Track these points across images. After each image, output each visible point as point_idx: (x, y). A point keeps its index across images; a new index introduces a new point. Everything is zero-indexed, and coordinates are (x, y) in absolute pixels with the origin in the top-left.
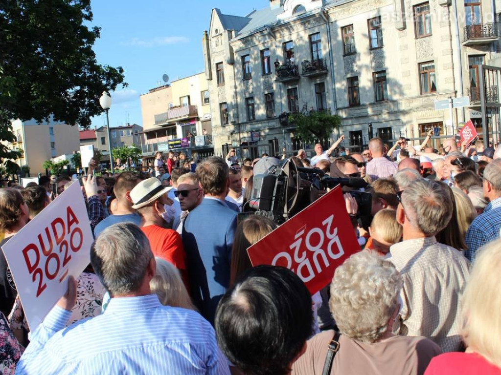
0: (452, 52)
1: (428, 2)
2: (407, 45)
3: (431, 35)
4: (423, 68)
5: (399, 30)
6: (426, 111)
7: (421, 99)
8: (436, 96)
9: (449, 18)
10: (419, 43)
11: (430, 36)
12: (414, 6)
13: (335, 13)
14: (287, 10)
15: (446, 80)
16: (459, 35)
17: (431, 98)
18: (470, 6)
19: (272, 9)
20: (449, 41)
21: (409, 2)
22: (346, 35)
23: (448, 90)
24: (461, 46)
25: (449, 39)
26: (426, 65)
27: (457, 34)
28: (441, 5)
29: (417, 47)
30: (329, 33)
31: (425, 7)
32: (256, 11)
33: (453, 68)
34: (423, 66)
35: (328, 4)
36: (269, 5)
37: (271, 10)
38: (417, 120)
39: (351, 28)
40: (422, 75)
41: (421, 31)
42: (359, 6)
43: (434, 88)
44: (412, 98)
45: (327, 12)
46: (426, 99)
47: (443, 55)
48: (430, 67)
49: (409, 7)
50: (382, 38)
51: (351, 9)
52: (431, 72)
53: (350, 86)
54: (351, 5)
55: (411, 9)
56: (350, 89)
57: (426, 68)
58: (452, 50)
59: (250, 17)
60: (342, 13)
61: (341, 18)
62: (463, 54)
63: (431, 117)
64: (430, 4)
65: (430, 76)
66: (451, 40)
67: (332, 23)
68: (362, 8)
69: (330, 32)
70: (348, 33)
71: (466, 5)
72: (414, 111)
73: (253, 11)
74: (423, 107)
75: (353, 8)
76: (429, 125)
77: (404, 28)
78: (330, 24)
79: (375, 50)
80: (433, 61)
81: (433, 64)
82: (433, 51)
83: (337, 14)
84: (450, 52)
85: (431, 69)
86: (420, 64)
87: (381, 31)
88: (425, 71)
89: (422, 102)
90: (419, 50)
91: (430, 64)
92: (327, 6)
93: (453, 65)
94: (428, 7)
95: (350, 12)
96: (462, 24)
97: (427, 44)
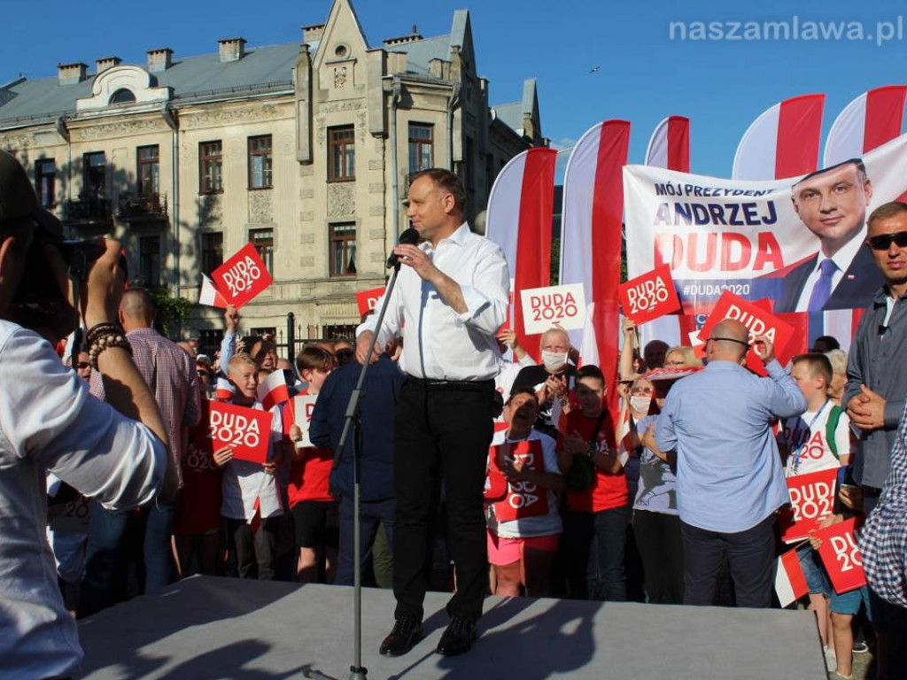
0: (385, 212)
1: (352, 126)
2: (312, 190)
3: (354, 180)
4: (337, 232)
5: (302, 163)
6: (337, 306)
7: (330, 283)
8: (355, 282)
9: (384, 156)
10: (332, 190)
11: (351, 181)
12: (329, 128)
13: (191, 115)
14: (98, 95)
15: (374, 257)
16: (397, 186)
17: (347, 283)
18: (416, 142)
19: (61, 84)
20: (382, 195)
21: (322, 120)
22: (207, 158)
23: (376, 273)
24: (400, 204)
25: (383, 190)
26: (342, 228)
27: (395, 184)
28: (374, 134)
29: (330, 197)
30: (175, 149)
31: (347, 133)
32: (24, 79)
33: (385, 239)
34: (336, 229)
35: (178, 97)
36: (57, 74)
37: (59, 86)
38: (321, 318)
39: (217, 148)
40: (334, 244)
41: (337, 170)
42: (235, 112)
43: (352, 269)
44: (316, 281)
45: (177, 112)
46: (338, 284)
47: (371, 215)
48: (347, 231)
49: (322, 129)
50: (270, 173)
51: (221, 114)
52: (350, 240)
53: (206, 248)
54: (221, 107)
55: (325, 133)
56: (207, 254)
57: (341, 233)
58: (385, 208)
59: (13, 89)
60: (204, 118)
61: (202, 127)
62: (402, 216)
63: (344, 315)
64: (357, 130)
65: (347, 247)
66: (385, 192)
67: (184, 131)
68: (241, 116)
69: (178, 148)
70: (210, 154)
71: (410, 140)
72: (318, 305)
73: (19, 78)
74: (333, 298)
75: (225, 113)
76: (341, 329)
77: (310, 162)
78: (180, 133)
79: (258, 192)
80: (353, 223)
81: (353, 228)
82: (356, 207)
83: (194, 118)
84: (382, 212)
85: (351, 237)
86: (332, 225)
87: (270, 161)
88: (340, 238)
89: (330, 290)
90: (332, 202)
91: (348, 228)
92: (175, 100)
93: (385, 234)
94: (353, 133)
95: (218, 118)
96: (403, 170)
97: (346, 194)
